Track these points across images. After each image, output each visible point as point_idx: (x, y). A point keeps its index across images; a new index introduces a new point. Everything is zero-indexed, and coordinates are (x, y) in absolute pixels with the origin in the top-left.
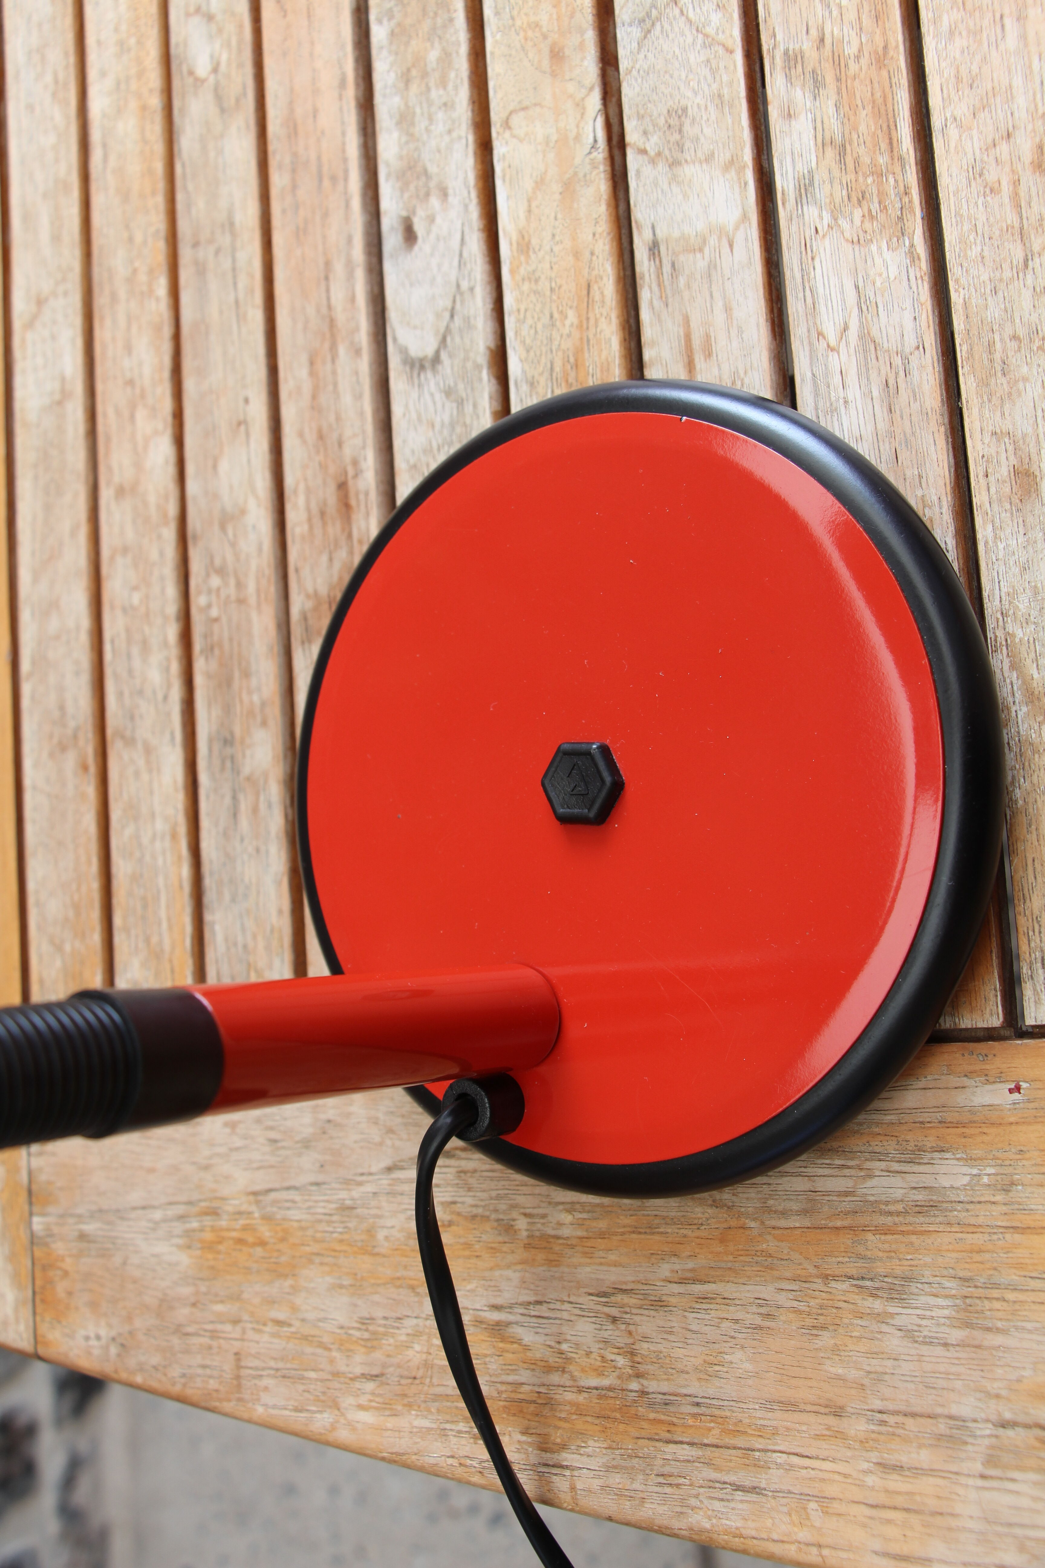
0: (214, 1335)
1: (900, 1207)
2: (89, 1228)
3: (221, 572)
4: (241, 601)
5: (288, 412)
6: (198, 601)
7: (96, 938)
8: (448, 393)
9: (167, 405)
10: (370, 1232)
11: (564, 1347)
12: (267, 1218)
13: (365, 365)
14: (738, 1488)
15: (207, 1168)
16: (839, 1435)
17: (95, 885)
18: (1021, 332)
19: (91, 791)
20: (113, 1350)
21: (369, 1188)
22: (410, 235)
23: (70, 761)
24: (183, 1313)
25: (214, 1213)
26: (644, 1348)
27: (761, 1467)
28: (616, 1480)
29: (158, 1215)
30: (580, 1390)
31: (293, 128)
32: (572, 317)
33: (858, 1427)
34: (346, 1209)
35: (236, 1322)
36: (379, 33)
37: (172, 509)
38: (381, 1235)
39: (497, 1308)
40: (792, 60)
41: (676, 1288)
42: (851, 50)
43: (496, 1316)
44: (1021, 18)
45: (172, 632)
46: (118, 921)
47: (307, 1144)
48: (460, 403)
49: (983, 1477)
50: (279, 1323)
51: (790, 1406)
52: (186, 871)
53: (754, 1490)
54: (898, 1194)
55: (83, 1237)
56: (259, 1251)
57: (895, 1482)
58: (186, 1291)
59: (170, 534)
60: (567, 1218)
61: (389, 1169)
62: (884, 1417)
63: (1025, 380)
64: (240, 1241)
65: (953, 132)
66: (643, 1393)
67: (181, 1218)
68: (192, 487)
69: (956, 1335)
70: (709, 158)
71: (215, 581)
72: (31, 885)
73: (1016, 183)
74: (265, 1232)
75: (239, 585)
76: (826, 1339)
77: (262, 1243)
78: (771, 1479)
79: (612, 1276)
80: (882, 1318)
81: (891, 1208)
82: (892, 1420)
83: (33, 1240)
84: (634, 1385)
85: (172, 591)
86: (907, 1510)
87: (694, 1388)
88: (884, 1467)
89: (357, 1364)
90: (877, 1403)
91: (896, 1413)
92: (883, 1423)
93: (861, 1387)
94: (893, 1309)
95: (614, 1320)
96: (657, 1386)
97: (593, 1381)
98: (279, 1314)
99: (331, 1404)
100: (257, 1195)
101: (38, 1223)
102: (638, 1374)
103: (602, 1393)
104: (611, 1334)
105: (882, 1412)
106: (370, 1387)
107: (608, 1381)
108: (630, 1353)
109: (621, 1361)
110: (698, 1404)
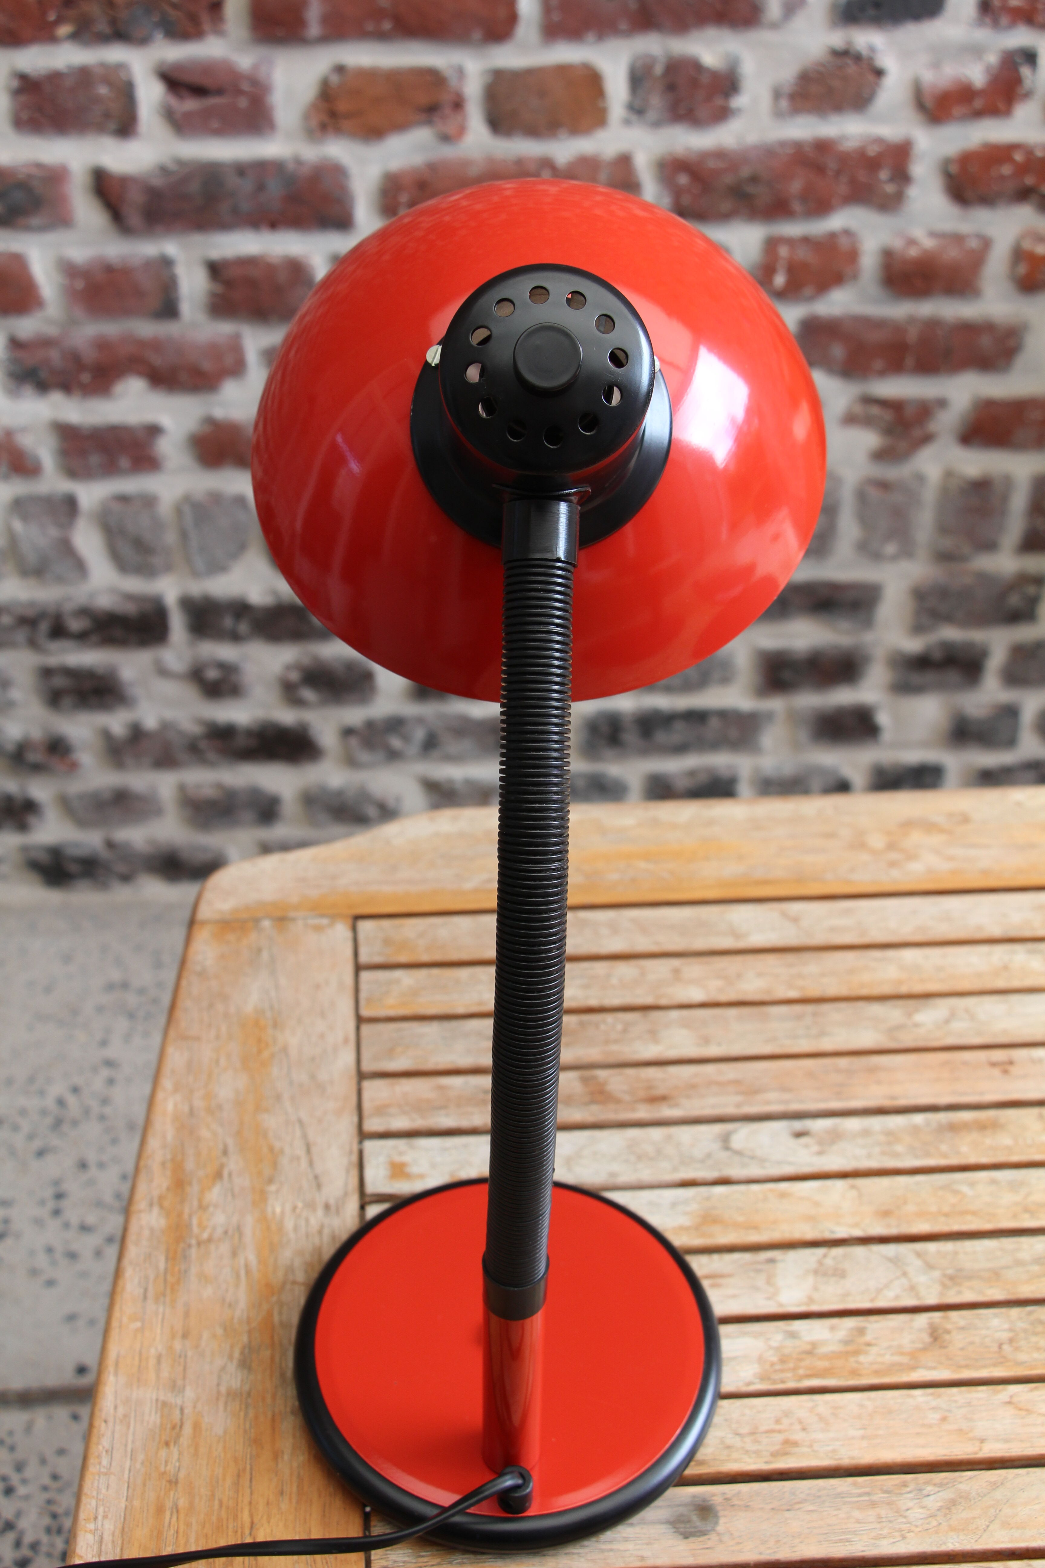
0: (210, 1025)
2: (265, 955)
3: (625, 1031)
4: (607, 1042)
5: (710, 1069)
6: (609, 1018)
7: (425, 958)
8: (709, 1155)
9: (723, 998)
10: (267, 1111)
11: (211, 1209)
12: (273, 1055)
13: (731, 1110)
14: (146, 1290)
15: (299, 1021)
16: (173, 1337)
20: (200, 968)
21: (290, 1110)
22: (799, 1135)
24: (220, 1008)
25: (275, 1025)
26: (212, 1247)
27: (157, 1300)
28: (146, 1233)
29: (273, 994)
30: (190, 1216)
31: (873, 1070)
32: (741, 1219)
33: (178, 1345)
34: (278, 1098)
35: (218, 1037)
36: (918, 1119)
37: (663, 1002)
38: (266, 1116)
39: (230, 1175)
40: (861, 1331)
41: (242, 1262)
42: (862, 1358)
43: (225, 1173)
44: (863, 1437)
45: (593, 1002)
46: (435, 971)
47: (313, 1077)
48: (702, 1161)
49: (157, 1400)
50: (217, 1062)
51: (187, 1314)
52: (461, 1010)
53: (145, 1298)
55: (260, 950)
56: (255, 1050)
57: (152, 1362)
58: (233, 1009)
59: (649, 1000)
60: (278, 1210)
61: (300, 1122)
62: (183, 1357)
64: (259, 1040)
65: (810, 1404)
66: (190, 1246)
67: (272, 1008)
68: (674, 1014)
69: (223, 1389)
70: (816, 1289)
71: (619, 1027)
73: (779, 1431)
74: (266, 1054)
75: (616, 1041)
76: (220, 1332)
77: (260, 1052)
78: (151, 1305)
79: (248, 1231)
80: (231, 1357)
82: (182, 1360)
83: (256, 921)
84: (194, 1242)
85: (616, 1001)
86: (139, 1367)
87: (194, 1270)
88: (159, 1358)
89: (198, 1103)
90: (190, 1354)
91: (185, 1362)
92: (180, 1356)
93: (197, 1347)
94: (235, 1362)
95: (226, 1232)
96: (194, 1252)
97: (195, 1221)
98: (223, 1061)
99: (177, 1089)
100: (285, 1050)
101: (266, 924)
102: (199, 1244)
103: (189, 1226)
104: (219, 1231)
105: (186, 1356)
106: (186, 1109)
107: (196, 1230)
108: (210, 1240)
109: (205, 1236)
110: (186, 1271)
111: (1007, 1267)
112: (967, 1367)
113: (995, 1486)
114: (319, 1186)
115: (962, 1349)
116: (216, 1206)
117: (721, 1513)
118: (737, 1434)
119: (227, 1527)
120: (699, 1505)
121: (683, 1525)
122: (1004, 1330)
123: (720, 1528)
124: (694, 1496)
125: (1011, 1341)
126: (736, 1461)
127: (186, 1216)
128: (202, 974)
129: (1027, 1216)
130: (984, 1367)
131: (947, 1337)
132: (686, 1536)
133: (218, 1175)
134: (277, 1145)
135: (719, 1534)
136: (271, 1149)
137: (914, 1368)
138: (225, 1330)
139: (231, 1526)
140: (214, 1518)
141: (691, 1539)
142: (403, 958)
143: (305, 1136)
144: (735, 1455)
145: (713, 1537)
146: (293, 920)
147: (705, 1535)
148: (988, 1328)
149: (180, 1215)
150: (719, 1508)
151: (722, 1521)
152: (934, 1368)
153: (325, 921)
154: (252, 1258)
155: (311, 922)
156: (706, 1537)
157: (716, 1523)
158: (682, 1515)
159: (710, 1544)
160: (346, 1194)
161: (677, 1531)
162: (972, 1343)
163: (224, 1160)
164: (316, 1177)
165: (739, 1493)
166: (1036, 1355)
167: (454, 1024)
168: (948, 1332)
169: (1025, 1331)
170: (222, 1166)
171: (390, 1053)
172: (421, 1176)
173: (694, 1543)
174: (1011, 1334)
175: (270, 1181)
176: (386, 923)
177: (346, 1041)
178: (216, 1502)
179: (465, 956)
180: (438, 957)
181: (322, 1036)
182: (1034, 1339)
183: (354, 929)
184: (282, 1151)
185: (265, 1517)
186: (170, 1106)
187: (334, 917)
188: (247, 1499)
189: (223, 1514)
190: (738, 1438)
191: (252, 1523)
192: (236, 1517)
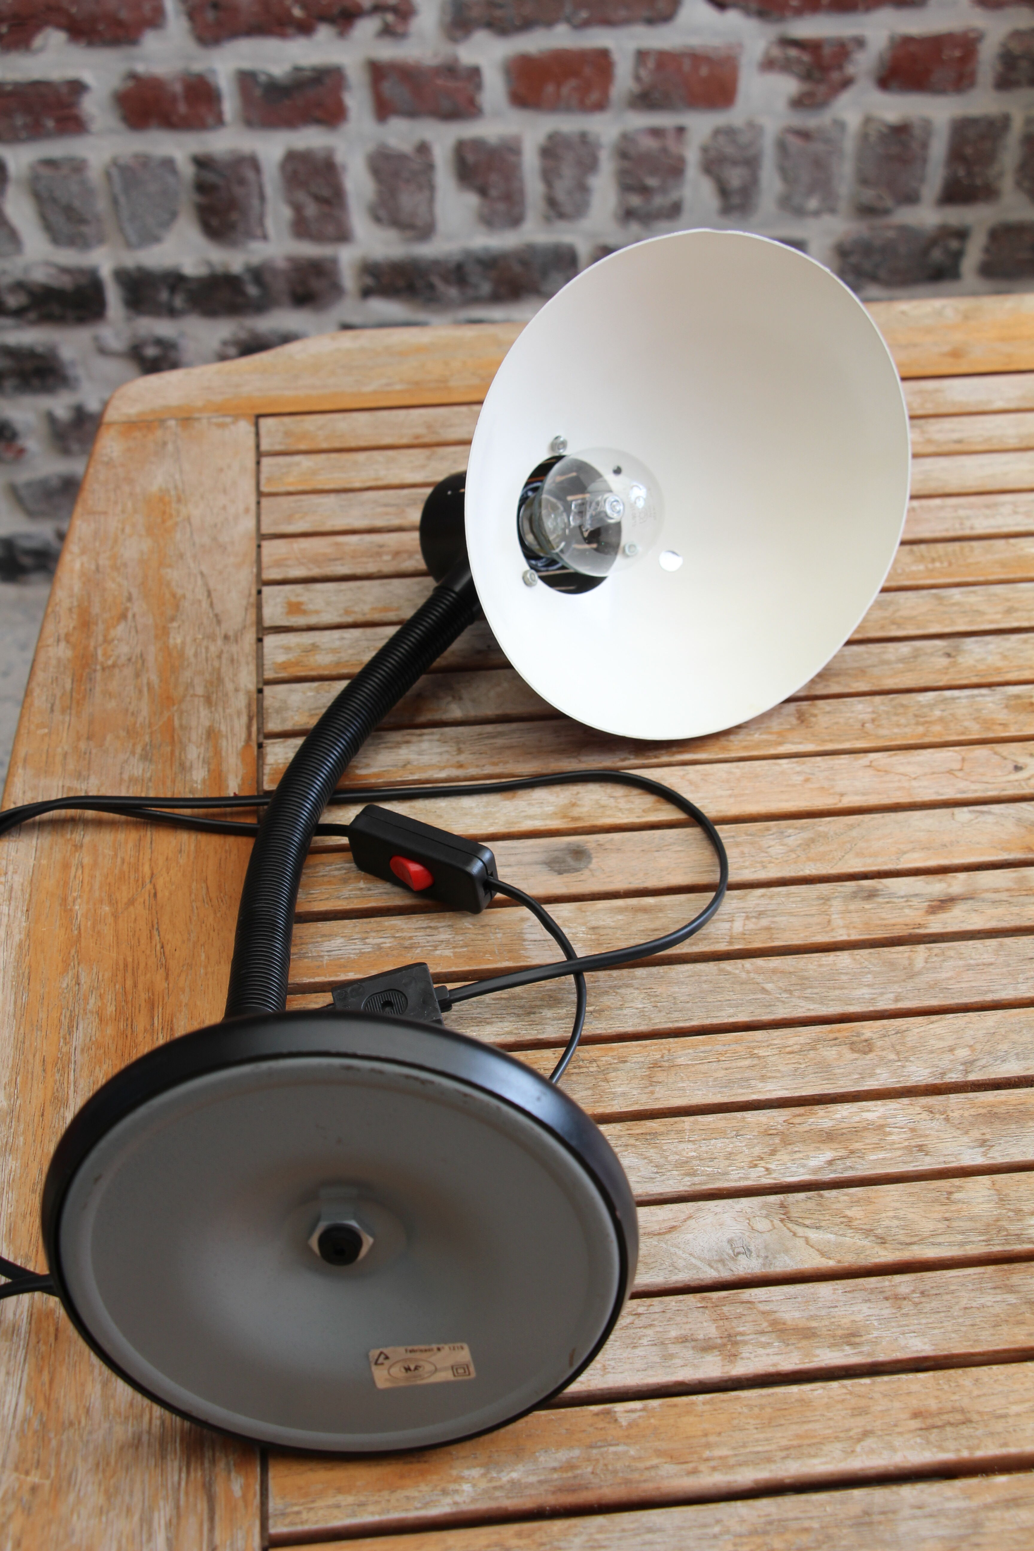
0: (116, 503)
1: (183, 757)
2: (170, 447)
7: (325, 445)
10: (170, 566)
11: (116, 642)
12: (176, 524)
14: (53, 705)
15: (202, 497)
16: (79, 739)
17: (353, 444)
18: (580, 796)
19: (404, 441)
20: (105, 459)
21: (192, 565)
23: (421, 431)
24: (126, 489)
25: (179, 500)
26: (117, 671)
27: (63, 711)
28: (54, 662)
29: (177, 477)
30: (95, 648)
33: (82, 745)
34: (181, 556)
35: (123, 511)
38: (169, 570)
39: (134, 616)
41: (145, 681)
43: (130, 615)
44: (730, 796)
46: (334, 456)
47: (214, 539)
49: (63, 786)
50: (123, 530)
51: (91, 722)
52: (357, 485)
53: (52, 710)
54: (189, 757)
55: (165, 444)
56: (159, 520)
57: (59, 759)
58: (138, 490)
60: (179, 641)
61: (202, 574)
62: (88, 754)
63: (558, 796)
64: (164, 513)
65: (682, 773)
66: (95, 671)
67: (176, 488)
69: (126, 777)
72: (355, 415)
74: (169, 523)
76: (123, 734)
77: (164, 522)
78: (57, 716)
79: (151, 659)
80: (133, 752)
81: (183, 754)
82: (87, 756)
83: (162, 422)
84: (98, 667)
86: (47, 762)
87: (98, 689)
88: (65, 755)
89: (103, 561)
90: (94, 751)
91: (90, 758)
92: (85, 753)
93: (101, 746)
94: (137, 756)
95: (129, 660)
96: (99, 675)
97: (100, 652)
98: (128, 530)
99: (83, 552)
100: (188, 519)
101: (172, 423)
102: (103, 669)
103: (94, 656)
104: (123, 659)
105: (90, 753)
106: (93, 567)
107: (100, 658)
108: (114, 666)
109: (110, 662)
110: (91, 690)
111: (874, 666)
112: (831, 741)
113: (851, 827)
114: (219, 622)
115: (826, 728)
116: (120, 640)
117: (594, 855)
118: (611, 797)
119: (129, 877)
120: (574, 850)
121: (558, 865)
122: (869, 713)
123: (593, 866)
124: (570, 844)
125: (873, 720)
126: (609, 816)
127: (92, 648)
128: (109, 464)
129: (894, 627)
130: (848, 740)
131: (813, 719)
132: (560, 873)
133: (123, 616)
134: (180, 592)
135: (591, 870)
136: (174, 595)
137: (781, 744)
138: (128, 732)
139: (132, 877)
140: (117, 871)
141: (565, 875)
142: (303, 447)
143: (206, 584)
144: (608, 812)
145: (586, 872)
146: (198, 419)
147: (579, 871)
148: (852, 712)
149: (86, 648)
150: (592, 851)
151: (594, 861)
152: (800, 743)
153: (228, 420)
154: (154, 678)
155: (214, 420)
156: (579, 873)
157: (590, 862)
158: (557, 857)
159: (582, 878)
160: (244, 627)
161: (552, 869)
162: (837, 723)
163: (129, 605)
164: (216, 616)
165: (612, 840)
166: (896, 730)
167: (351, 495)
168: (815, 716)
169: (887, 713)
170: (127, 609)
171: (290, 519)
172: (317, 612)
173: (567, 878)
174: (874, 716)
175: (173, 619)
176: (287, 420)
177: (247, 510)
178: (119, 860)
179: (362, 443)
180: (337, 445)
181: (224, 508)
182: (895, 719)
183: (257, 425)
184: (184, 596)
185: (164, 870)
186: (77, 566)
187: (237, 417)
188: (148, 856)
189: (125, 868)
190: (612, 800)
191: (152, 875)
192: (137, 870)
